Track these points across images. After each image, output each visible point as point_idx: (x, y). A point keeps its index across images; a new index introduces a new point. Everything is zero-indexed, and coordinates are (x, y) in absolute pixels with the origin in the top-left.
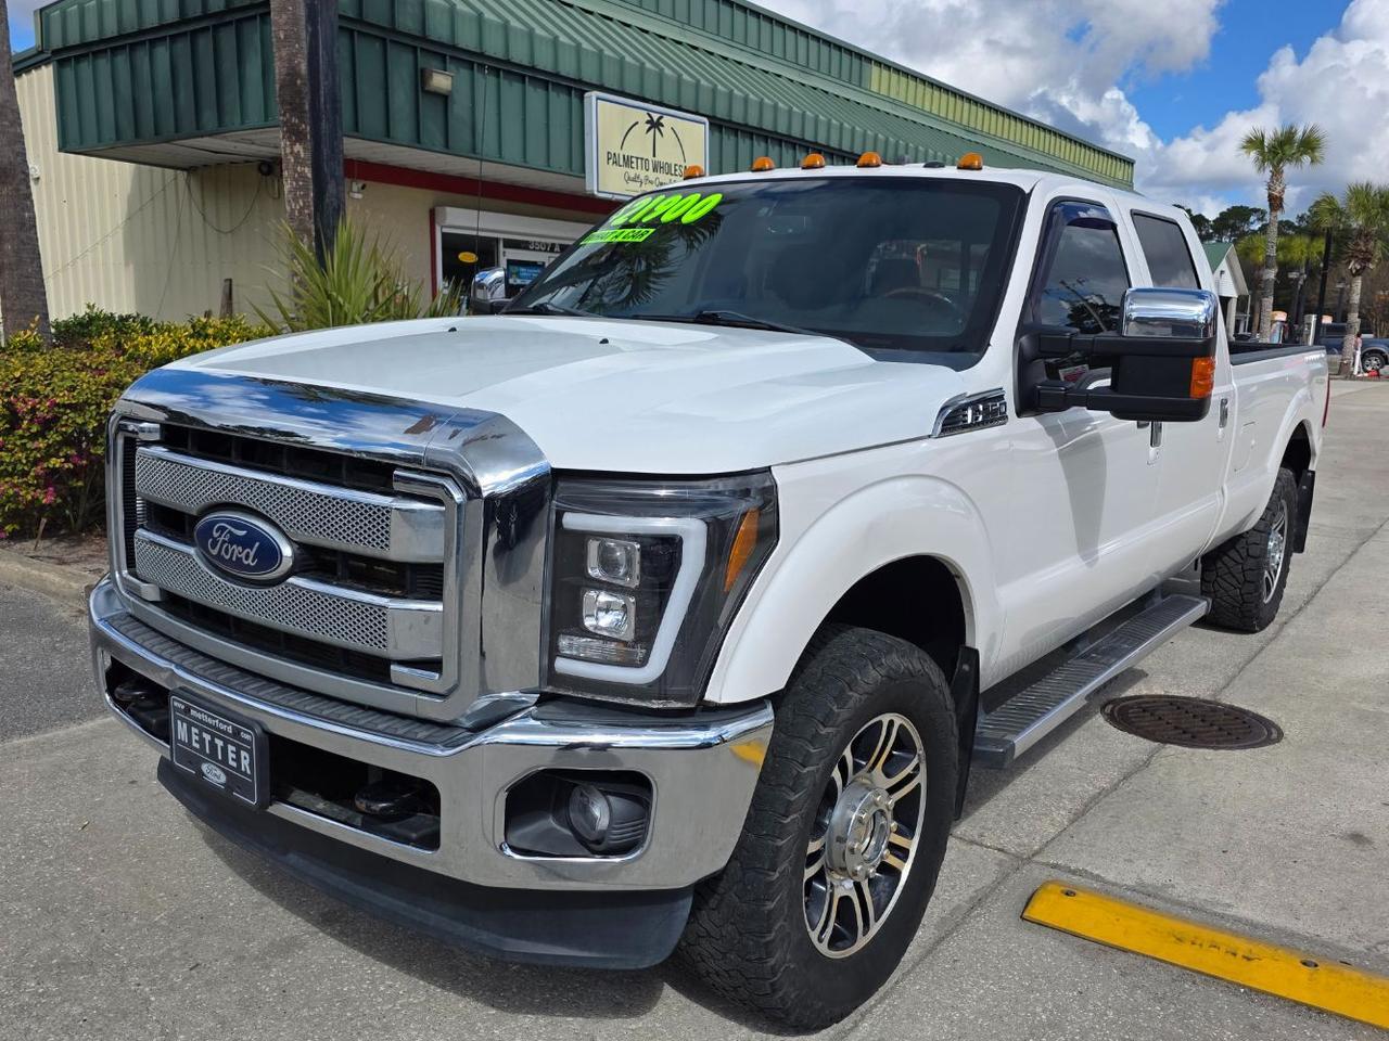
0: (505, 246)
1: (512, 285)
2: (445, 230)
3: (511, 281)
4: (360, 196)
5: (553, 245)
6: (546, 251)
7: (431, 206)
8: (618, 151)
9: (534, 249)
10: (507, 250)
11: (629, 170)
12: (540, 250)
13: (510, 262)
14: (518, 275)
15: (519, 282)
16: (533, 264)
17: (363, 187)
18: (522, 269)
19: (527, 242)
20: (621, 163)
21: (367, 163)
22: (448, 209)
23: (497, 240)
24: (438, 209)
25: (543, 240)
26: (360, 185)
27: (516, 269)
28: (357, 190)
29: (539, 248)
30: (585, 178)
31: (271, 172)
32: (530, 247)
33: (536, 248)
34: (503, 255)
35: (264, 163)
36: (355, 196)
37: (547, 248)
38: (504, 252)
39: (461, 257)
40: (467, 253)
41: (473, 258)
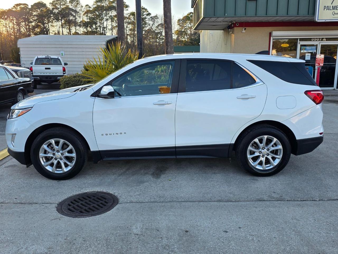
0: (299, 41)
1: (302, 53)
2: (274, 38)
3: (302, 51)
4: (245, 32)
5: (323, 38)
6: (319, 41)
7: (270, 31)
8: (329, 4)
9: (314, 41)
10: (300, 42)
11: (333, 11)
12: (316, 41)
13: (301, 46)
14: (305, 49)
15: (305, 51)
16: (313, 45)
17: (245, 29)
18: (307, 48)
19: (311, 39)
20: (331, 8)
21: (249, 22)
22: (273, 32)
23: (297, 39)
25: (318, 37)
27: (305, 47)
28: (244, 30)
29: (316, 40)
30: (314, 16)
31: (229, 28)
32: (312, 40)
33: (315, 40)
34: (299, 44)
35: (229, 26)
36: (243, 32)
37: (319, 40)
38: (299, 43)
39: (282, 45)
40: (284, 44)
41: (288, 45)
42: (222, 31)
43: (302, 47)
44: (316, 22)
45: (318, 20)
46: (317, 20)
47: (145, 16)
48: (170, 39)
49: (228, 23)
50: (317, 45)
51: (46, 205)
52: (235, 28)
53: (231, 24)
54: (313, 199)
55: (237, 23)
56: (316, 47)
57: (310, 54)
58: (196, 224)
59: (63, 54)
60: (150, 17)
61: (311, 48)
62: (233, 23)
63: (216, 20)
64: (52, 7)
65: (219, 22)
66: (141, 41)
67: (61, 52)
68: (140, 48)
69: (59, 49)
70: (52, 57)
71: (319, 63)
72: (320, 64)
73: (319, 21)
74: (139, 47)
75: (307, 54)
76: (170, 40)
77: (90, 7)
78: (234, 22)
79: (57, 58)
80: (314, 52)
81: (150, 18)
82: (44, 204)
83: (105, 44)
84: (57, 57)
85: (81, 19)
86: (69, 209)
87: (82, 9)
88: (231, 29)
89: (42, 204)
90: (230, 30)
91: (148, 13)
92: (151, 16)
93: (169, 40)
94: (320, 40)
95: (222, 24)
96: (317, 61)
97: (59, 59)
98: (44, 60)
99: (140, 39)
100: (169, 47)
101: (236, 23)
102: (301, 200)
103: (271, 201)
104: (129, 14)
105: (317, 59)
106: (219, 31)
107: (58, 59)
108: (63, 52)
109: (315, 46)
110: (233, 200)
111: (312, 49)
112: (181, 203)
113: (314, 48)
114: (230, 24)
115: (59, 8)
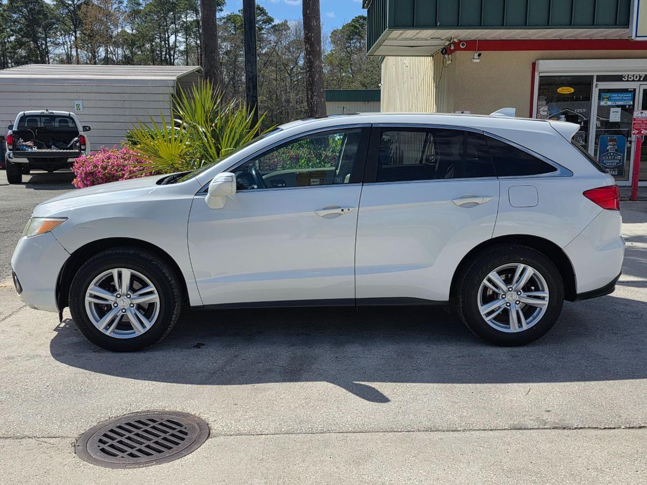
0: (597, 81)
1: (603, 106)
2: (541, 75)
3: (602, 103)
4: (478, 61)
6: (639, 80)
7: (533, 61)
9: (628, 81)
12: (633, 81)
13: (601, 91)
14: (609, 99)
15: (609, 103)
16: (625, 91)
17: (479, 55)
18: (614, 95)
19: (622, 76)
22: (540, 61)
23: (593, 76)
24: (537, 62)
25: (637, 73)
26: (478, 54)
27: (608, 95)
28: (477, 57)
29: (632, 79)
30: (628, 28)
31: (446, 53)
32: (623, 79)
33: (629, 79)
34: (596, 87)
35: (444, 48)
36: (475, 61)
37: (640, 78)
38: (597, 84)
39: (560, 90)
40: (564, 88)
41: (572, 90)
42: (429, 58)
43: (603, 95)
44: (633, 40)
45: (636, 36)
46: (633, 37)
47: (261, 23)
48: (318, 76)
49: (443, 42)
50: (635, 90)
51: (52, 441)
52: (458, 52)
53: (448, 45)
54: (631, 426)
55: (462, 41)
56: (633, 93)
57: (619, 109)
58: (380, 480)
59: (81, 107)
60: (270, 26)
61: (622, 95)
62: (454, 43)
63: (415, 35)
64: (55, 3)
65: (422, 39)
66: (255, 80)
67: (76, 102)
68: (253, 96)
69: (72, 96)
70: (56, 112)
71: (638, 130)
72: (643, 132)
73: (638, 39)
74: (251, 93)
75: (612, 110)
76: (318, 79)
77: (139, 4)
78: (456, 40)
79: (68, 115)
80: (629, 105)
81: (272, 27)
82: (46, 440)
83: (173, 85)
84: (66, 113)
85: (120, 30)
86: (103, 450)
87: (122, 7)
88: (449, 55)
89: (43, 439)
90: (446, 56)
91: (265, 17)
92: (273, 24)
93: (316, 79)
94: (642, 79)
95: (430, 44)
96: (634, 124)
97: (72, 119)
98: (38, 119)
99: (253, 77)
100: (315, 94)
101: (460, 41)
102: (605, 428)
103: (542, 429)
104: (223, 18)
105: (635, 120)
106: (424, 58)
107: (69, 117)
108: (80, 103)
109: (631, 91)
110: (459, 429)
111: (624, 98)
112: (346, 435)
113: (629, 97)
114: (448, 43)
115: (70, 5)
